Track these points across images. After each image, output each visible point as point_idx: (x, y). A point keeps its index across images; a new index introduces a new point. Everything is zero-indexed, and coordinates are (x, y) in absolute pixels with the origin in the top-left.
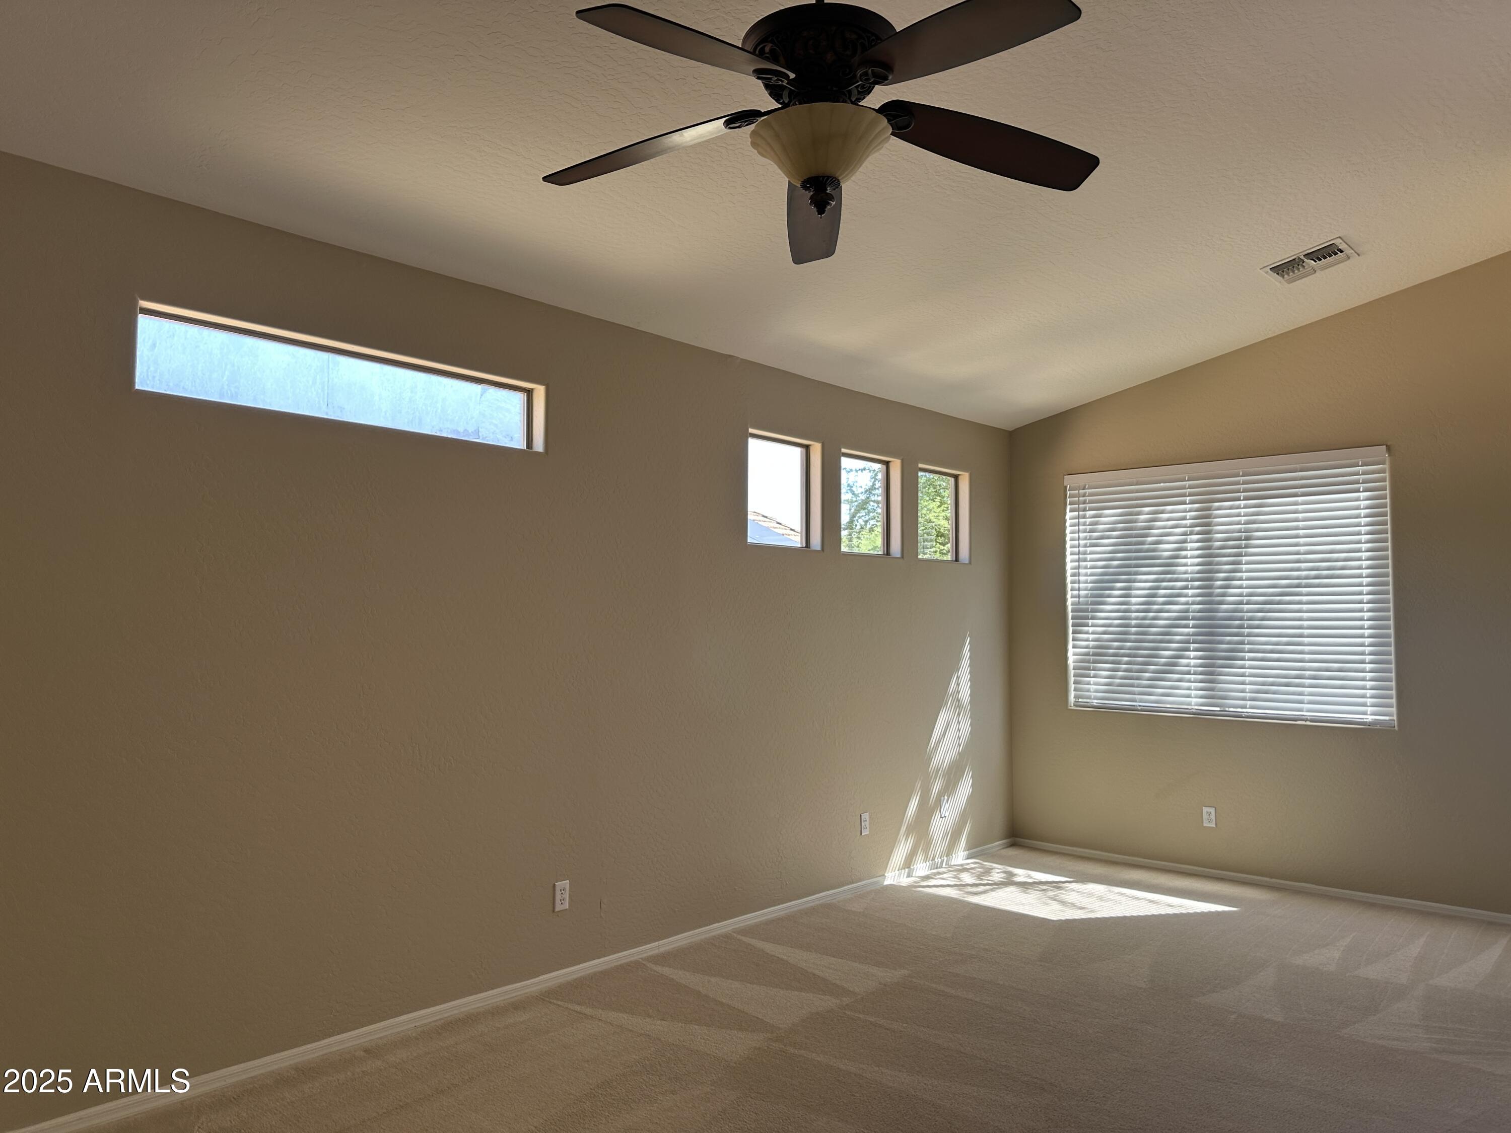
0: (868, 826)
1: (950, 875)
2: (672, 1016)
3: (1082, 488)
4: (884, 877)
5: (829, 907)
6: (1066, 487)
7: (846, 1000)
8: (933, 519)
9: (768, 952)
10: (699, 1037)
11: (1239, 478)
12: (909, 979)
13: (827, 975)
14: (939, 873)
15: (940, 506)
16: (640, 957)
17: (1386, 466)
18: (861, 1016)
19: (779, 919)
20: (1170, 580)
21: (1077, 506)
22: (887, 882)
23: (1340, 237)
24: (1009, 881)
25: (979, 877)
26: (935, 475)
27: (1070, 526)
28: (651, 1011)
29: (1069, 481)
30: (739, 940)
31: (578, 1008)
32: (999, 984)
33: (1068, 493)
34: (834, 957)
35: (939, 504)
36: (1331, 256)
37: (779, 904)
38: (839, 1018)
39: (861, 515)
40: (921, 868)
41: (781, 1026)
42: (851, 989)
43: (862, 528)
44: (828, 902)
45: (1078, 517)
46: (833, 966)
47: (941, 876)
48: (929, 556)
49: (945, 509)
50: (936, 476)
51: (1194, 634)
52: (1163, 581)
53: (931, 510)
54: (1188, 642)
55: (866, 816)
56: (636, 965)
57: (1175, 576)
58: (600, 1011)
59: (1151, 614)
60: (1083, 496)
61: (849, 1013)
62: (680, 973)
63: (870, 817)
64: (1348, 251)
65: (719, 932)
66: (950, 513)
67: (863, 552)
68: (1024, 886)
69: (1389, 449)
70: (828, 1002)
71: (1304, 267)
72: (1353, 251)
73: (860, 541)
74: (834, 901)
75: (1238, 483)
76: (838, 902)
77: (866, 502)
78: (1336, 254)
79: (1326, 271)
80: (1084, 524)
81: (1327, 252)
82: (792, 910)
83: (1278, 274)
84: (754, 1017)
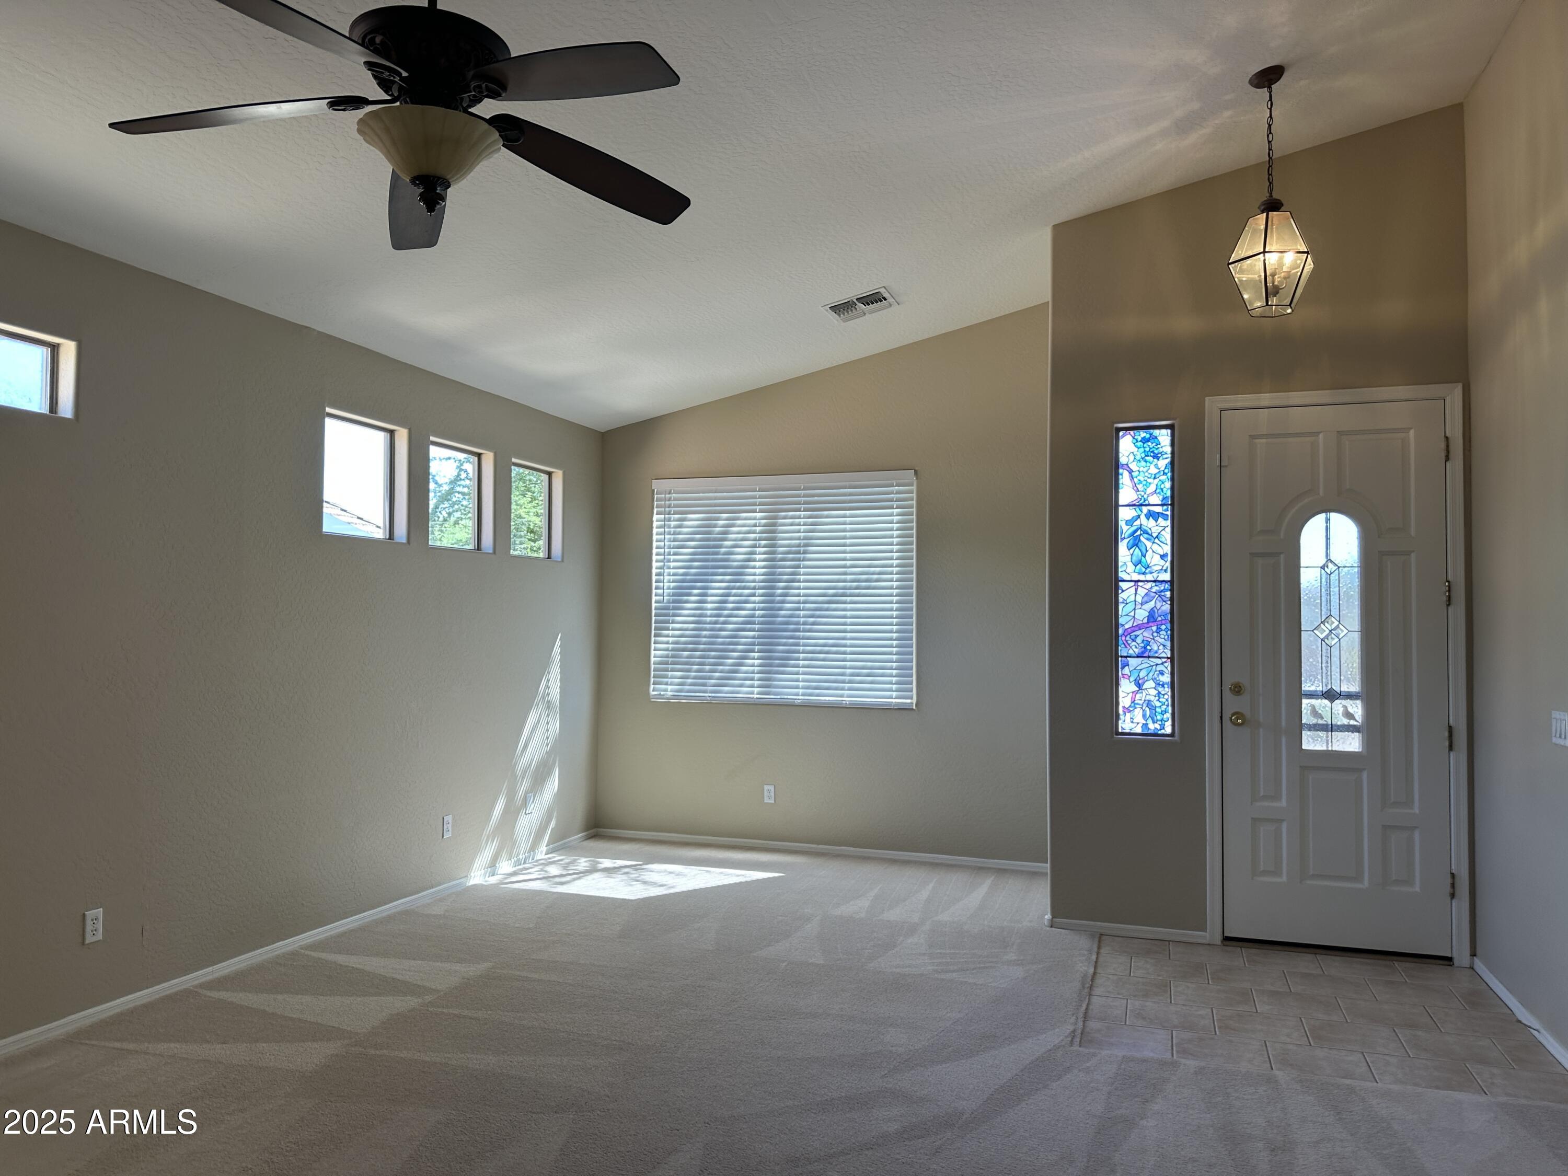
0: (450, 829)
1: (537, 869)
2: (234, 1038)
3: (668, 492)
4: (466, 878)
5: (406, 913)
6: (653, 491)
7: (428, 998)
8: (523, 515)
9: (341, 963)
10: (268, 1054)
11: (801, 492)
12: (493, 970)
13: (407, 977)
14: (526, 869)
15: (531, 502)
16: (190, 985)
17: (914, 488)
18: (445, 1011)
19: (352, 931)
20: (739, 588)
21: (663, 509)
22: (472, 882)
23: (884, 287)
24: (593, 870)
25: (565, 868)
26: (525, 469)
27: (656, 528)
28: (208, 1037)
29: (657, 485)
30: (307, 955)
31: (118, 1045)
32: (580, 964)
33: (656, 496)
34: (414, 959)
35: (530, 500)
36: (877, 302)
37: (352, 916)
38: (422, 1015)
39: (444, 506)
40: (505, 867)
41: (359, 1031)
42: (434, 987)
43: (445, 520)
44: (408, 908)
45: (664, 520)
46: (413, 969)
47: (528, 871)
48: (520, 553)
49: (536, 505)
50: (527, 471)
51: (759, 637)
52: (733, 588)
53: (521, 506)
54: (753, 644)
55: (448, 819)
56: (188, 993)
57: (743, 584)
58: (146, 1044)
59: (722, 619)
60: (669, 501)
61: (432, 1009)
62: (241, 995)
63: (453, 819)
64: (890, 300)
65: (283, 951)
66: (542, 510)
67: (446, 545)
68: (607, 870)
69: (916, 473)
70: (412, 1002)
71: (856, 309)
72: (893, 300)
73: (442, 534)
74: (412, 907)
75: (799, 496)
76: (417, 907)
77: (451, 492)
78: (881, 301)
79: (873, 314)
80: (669, 527)
81: (873, 299)
82: (366, 920)
83: (836, 313)
84: (329, 1026)
